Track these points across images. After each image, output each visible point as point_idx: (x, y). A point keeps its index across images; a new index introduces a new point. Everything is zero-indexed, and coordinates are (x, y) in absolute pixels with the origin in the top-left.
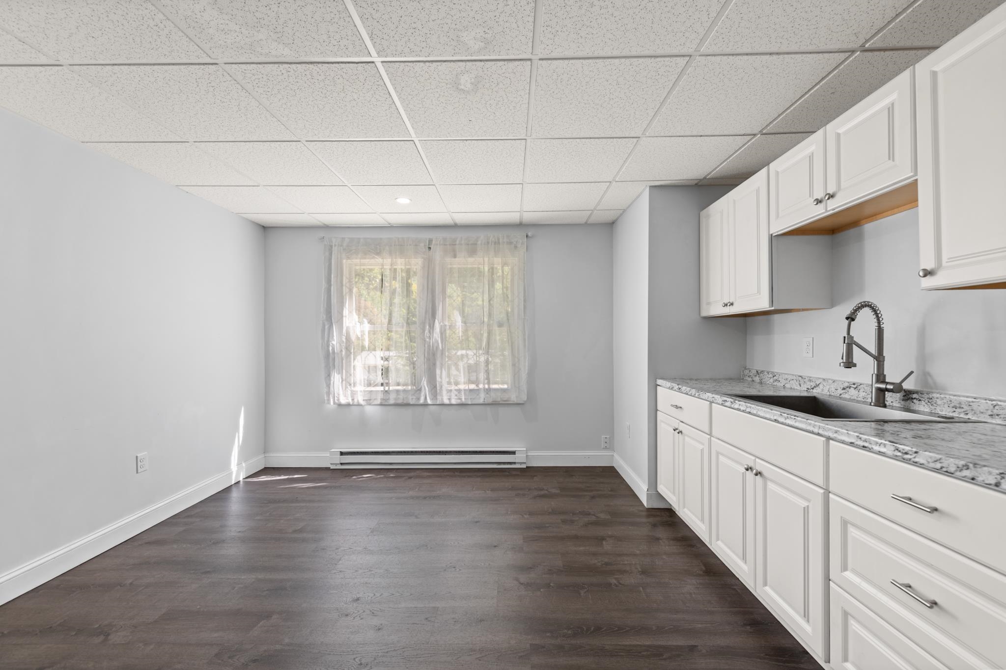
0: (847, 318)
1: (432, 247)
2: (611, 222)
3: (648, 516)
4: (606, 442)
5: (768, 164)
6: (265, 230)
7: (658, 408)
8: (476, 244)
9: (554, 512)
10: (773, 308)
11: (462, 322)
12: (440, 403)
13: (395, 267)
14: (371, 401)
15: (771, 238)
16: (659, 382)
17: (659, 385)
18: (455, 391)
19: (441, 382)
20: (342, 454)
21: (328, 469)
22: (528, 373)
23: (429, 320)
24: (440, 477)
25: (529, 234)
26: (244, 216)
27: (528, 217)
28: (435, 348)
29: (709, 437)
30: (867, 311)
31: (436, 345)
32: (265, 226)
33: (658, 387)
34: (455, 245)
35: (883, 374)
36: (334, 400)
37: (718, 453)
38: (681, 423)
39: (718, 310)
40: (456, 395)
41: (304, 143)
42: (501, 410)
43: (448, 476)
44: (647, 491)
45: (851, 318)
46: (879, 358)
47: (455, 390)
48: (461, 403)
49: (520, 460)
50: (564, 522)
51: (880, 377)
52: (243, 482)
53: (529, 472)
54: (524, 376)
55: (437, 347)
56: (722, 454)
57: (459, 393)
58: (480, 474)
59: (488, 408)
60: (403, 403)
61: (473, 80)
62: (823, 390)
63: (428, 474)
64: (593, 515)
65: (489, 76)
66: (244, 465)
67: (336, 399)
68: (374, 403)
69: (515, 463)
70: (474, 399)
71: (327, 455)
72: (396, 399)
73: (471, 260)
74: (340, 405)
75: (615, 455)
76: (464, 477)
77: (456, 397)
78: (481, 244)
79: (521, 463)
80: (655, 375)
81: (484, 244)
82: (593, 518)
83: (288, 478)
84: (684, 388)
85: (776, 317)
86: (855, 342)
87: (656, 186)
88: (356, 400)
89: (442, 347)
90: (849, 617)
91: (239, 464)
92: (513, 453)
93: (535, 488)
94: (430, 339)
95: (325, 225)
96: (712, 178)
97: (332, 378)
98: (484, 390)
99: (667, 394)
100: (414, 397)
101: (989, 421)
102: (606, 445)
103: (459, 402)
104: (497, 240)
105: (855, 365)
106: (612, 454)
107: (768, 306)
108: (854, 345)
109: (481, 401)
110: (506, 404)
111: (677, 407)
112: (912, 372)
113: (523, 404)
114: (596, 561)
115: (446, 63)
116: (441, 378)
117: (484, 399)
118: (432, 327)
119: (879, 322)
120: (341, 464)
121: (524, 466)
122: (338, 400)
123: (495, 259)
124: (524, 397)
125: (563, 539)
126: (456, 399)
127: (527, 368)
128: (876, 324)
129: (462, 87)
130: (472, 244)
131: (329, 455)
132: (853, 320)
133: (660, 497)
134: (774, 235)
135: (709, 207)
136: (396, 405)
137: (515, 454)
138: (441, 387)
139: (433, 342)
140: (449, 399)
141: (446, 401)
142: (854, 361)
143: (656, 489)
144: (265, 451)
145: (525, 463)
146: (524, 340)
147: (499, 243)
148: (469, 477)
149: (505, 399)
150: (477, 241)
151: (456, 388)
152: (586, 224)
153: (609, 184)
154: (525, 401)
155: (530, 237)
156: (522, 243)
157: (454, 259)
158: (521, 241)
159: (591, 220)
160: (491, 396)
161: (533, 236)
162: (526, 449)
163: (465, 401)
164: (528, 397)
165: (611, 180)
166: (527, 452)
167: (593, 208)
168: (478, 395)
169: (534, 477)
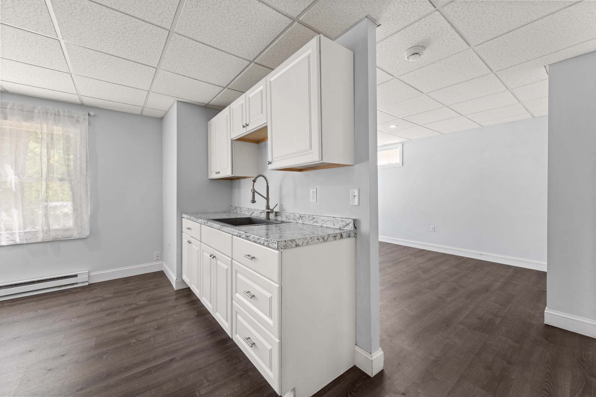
0: (253, 181)
2: (160, 117)
3: (177, 294)
4: (157, 256)
5: (230, 104)
7: (183, 231)
8: (33, 112)
9: (102, 310)
10: (233, 176)
11: (15, 175)
15: (232, 141)
16: (184, 215)
17: (184, 218)
22: (90, 216)
25: (91, 113)
27: (86, 100)
29: (200, 242)
30: (261, 178)
33: (183, 218)
34: (6, 108)
35: (269, 205)
37: (203, 251)
38: (191, 238)
39: (215, 176)
40: (8, 239)
42: (62, 245)
44: (176, 280)
45: (254, 181)
46: (267, 199)
48: (15, 243)
49: (82, 280)
50: (108, 315)
51: (268, 207)
53: (91, 287)
54: (86, 218)
56: (205, 251)
57: (11, 235)
58: (36, 299)
59: (48, 245)
62: (255, 214)
64: (135, 304)
69: (77, 283)
73: (26, 124)
75: (164, 263)
76: (15, 305)
78: (39, 113)
79: (83, 283)
80: (181, 211)
81: (42, 113)
82: (134, 306)
84: (192, 218)
85: (242, 180)
86: (256, 191)
87: (181, 101)
90: (238, 314)
92: (76, 276)
93: (91, 298)
96: (212, 105)
98: (43, 231)
99: (187, 222)
101: (293, 222)
102: (157, 258)
104: (57, 112)
105: (255, 202)
106: (162, 263)
107: (231, 175)
108: (255, 193)
109: (40, 240)
110: (67, 240)
111: (189, 229)
112: (277, 204)
113: (86, 238)
114: (125, 333)
117: (43, 238)
119: (267, 183)
121: (87, 284)
123: (55, 127)
124: (87, 233)
125: (103, 326)
126: (6, 241)
127: (89, 212)
128: (266, 184)
130: (27, 111)
132: (255, 182)
133: (183, 282)
134: (233, 139)
135: (210, 120)
137: (77, 277)
142: (255, 200)
143: (182, 277)
145: (87, 282)
146: (87, 191)
147: (60, 115)
149: (67, 236)
152: (141, 115)
153: (147, 92)
154: (87, 236)
155: (92, 116)
156: (84, 119)
157: (5, 121)
158: (83, 117)
159: (145, 113)
160: (50, 235)
161: (94, 116)
162: (87, 271)
163: (18, 241)
164: (90, 234)
165: (148, 90)
166: (89, 274)
167: (143, 106)
168: (35, 235)
169: (93, 290)
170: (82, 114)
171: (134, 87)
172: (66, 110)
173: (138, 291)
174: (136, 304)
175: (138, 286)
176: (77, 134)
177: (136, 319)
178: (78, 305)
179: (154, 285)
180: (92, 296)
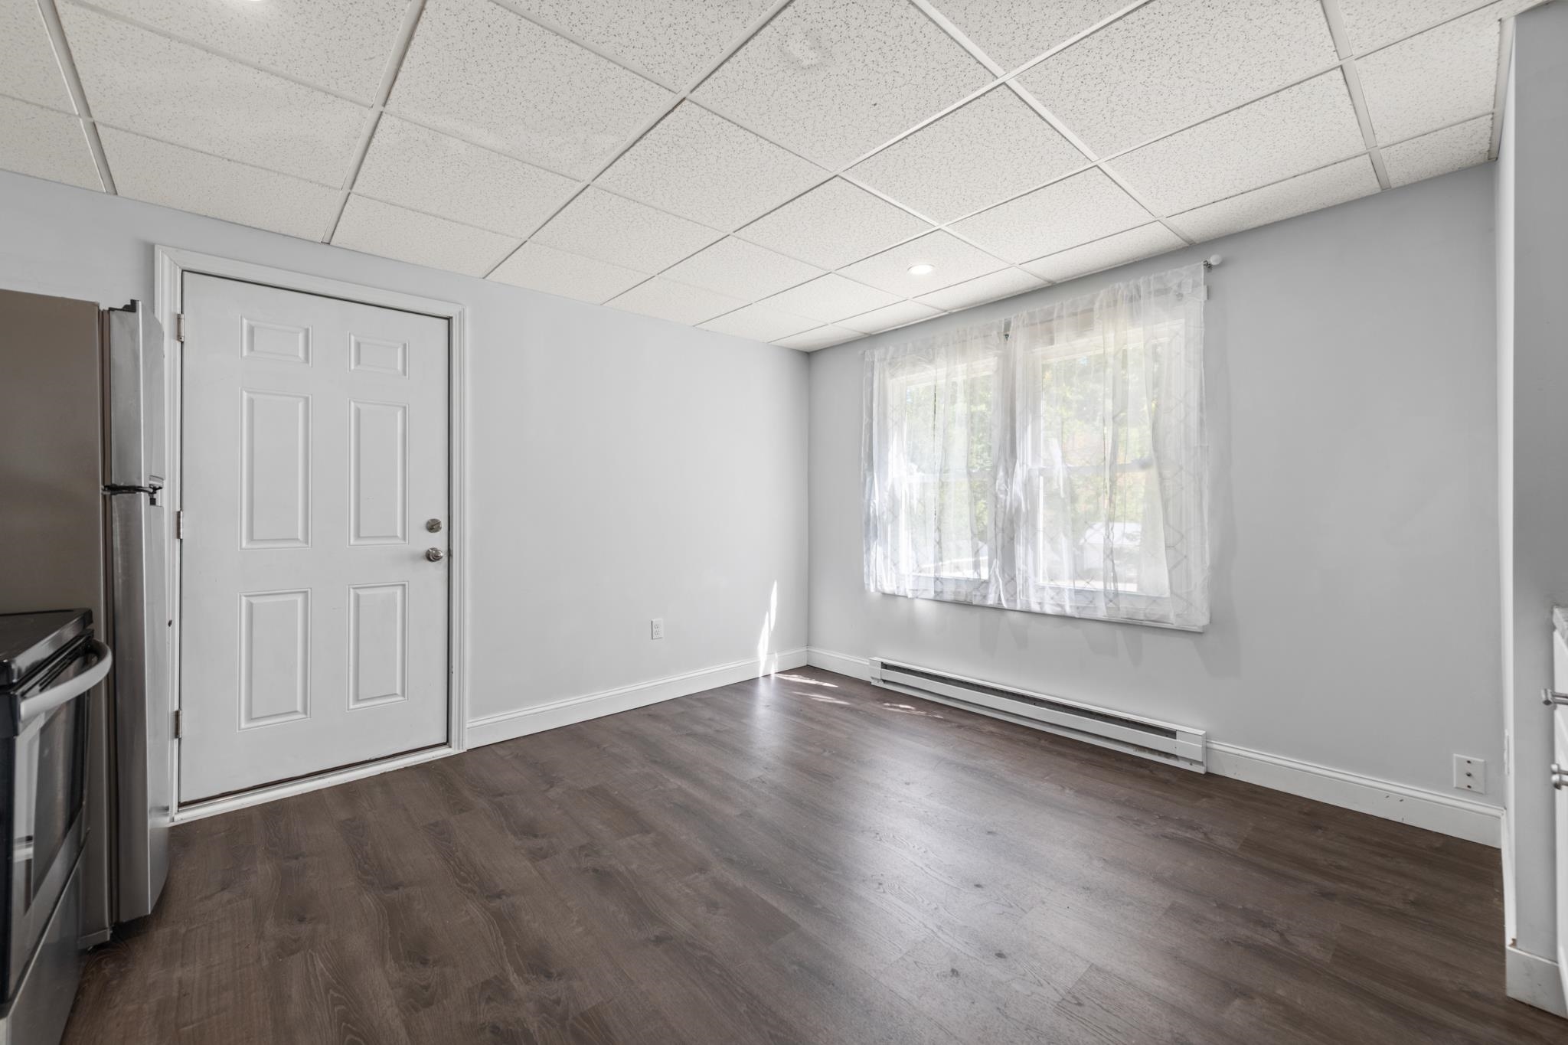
1: (1010, 333)
2: (1481, 159)
4: (1470, 774)
6: (809, 356)
8: (1091, 310)
12: (1024, 608)
13: (954, 379)
14: (919, 593)
18: (1050, 591)
19: (1026, 572)
20: (885, 666)
21: (868, 684)
22: (1210, 568)
23: (1006, 461)
24: (1009, 739)
25: (1213, 261)
26: (778, 343)
27: (1196, 224)
28: (1014, 510)
31: (1015, 504)
32: (808, 351)
34: (1051, 320)
36: (876, 585)
40: (1052, 598)
41: (734, 234)
42: (1147, 638)
43: (1022, 741)
44: (1514, 945)
47: (1051, 588)
48: (1063, 613)
49: (1188, 752)
52: (776, 678)
53: (1213, 785)
55: (1018, 510)
57: (1057, 594)
58: (1087, 756)
59: (1119, 633)
60: (965, 601)
61: (807, 43)
63: (992, 729)
64: (1279, 932)
65: (820, 20)
66: (776, 655)
67: (878, 584)
68: (922, 596)
69: (1175, 757)
70: (1084, 608)
71: (865, 663)
72: (956, 593)
73: (1081, 343)
74: (884, 594)
76: (1051, 752)
77: (1052, 602)
78: (1101, 307)
79: (1192, 762)
81: (1107, 307)
83: (816, 685)
88: (902, 589)
89: (1026, 508)
91: (770, 653)
92: (1171, 734)
94: (1006, 495)
95: (866, 334)
97: (872, 553)
98: (1106, 593)
100: (978, 594)
103: (1057, 610)
104: (1134, 293)
109: (1101, 615)
110: (1157, 628)
113: (1200, 633)
115: (749, 43)
116: (1026, 563)
117: (1107, 612)
118: (1010, 474)
120: (885, 681)
121: (1201, 770)
122: (881, 586)
123: (1130, 331)
124: (1200, 619)
126: (1052, 605)
127: (1207, 556)
129: (806, 63)
130: (1083, 312)
131: (868, 664)
133: (1552, 975)
136: (956, 603)
137: (1175, 738)
138: (1026, 580)
139: (1011, 500)
140: (1040, 603)
141: (1036, 608)
144: (809, 644)
145: (1201, 763)
147: (1140, 297)
148: (1060, 754)
149: (1157, 617)
150: (1094, 304)
151: (1052, 584)
152: (1388, 195)
153: (1338, 73)
154: (1204, 626)
155: (1214, 266)
156: (1195, 285)
157: (1050, 347)
158: (1191, 281)
159: (1396, 175)
160: (1119, 609)
161: (1222, 265)
162: (1202, 732)
163: (1069, 611)
164: (1210, 622)
165: (1337, 62)
166: (1207, 742)
167: (1362, 149)
168: (1091, 602)
169: (1204, 796)
170: (1189, 275)
171: (1275, 87)
172: (1152, 277)
173: (1329, 885)
174: (1282, 935)
175: (1344, 864)
176: (1177, 334)
177: (1237, 1002)
178: (1138, 823)
179: (1411, 897)
180: (1184, 817)
